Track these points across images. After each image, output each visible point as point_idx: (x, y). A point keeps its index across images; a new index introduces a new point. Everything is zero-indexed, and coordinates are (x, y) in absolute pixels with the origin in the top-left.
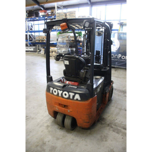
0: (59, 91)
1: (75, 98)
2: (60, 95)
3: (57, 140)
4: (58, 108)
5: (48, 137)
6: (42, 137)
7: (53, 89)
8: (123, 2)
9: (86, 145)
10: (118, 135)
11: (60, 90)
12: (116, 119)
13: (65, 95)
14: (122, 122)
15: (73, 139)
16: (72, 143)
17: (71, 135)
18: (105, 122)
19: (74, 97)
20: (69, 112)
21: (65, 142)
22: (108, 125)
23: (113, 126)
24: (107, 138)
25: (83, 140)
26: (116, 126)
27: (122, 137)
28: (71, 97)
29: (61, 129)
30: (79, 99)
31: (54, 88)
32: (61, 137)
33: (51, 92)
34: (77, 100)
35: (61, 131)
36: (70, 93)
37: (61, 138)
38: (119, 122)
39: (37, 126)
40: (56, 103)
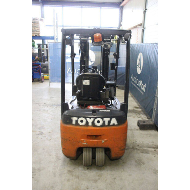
0: (88, 119)
1: (111, 124)
2: (90, 124)
3: (95, 182)
4: (87, 142)
5: (82, 184)
6: (74, 187)
7: (78, 119)
8: (84, 6)
9: (130, 175)
10: (149, 155)
11: (90, 118)
12: (135, 141)
13: (98, 122)
14: (143, 142)
15: (112, 175)
16: (115, 179)
17: (106, 171)
18: (128, 147)
19: (109, 122)
20: (104, 143)
21: (106, 181)
22: (133, 148)
23: (139, 148)
24: (143, 161)
25: (122, 171)
26: (141, 147)
27: (154, 155)
28: (106, 123)
29: (88, 169)
30: (116, 123)
31: (79, 117)
32: (97, 178)
33: (74, 123)
34: (114, 125)
35: (91, 172)
36: (105, 119)
37: (99, 179)
38: (140, 143)
39: (55, 176)
40: (83, 137)
